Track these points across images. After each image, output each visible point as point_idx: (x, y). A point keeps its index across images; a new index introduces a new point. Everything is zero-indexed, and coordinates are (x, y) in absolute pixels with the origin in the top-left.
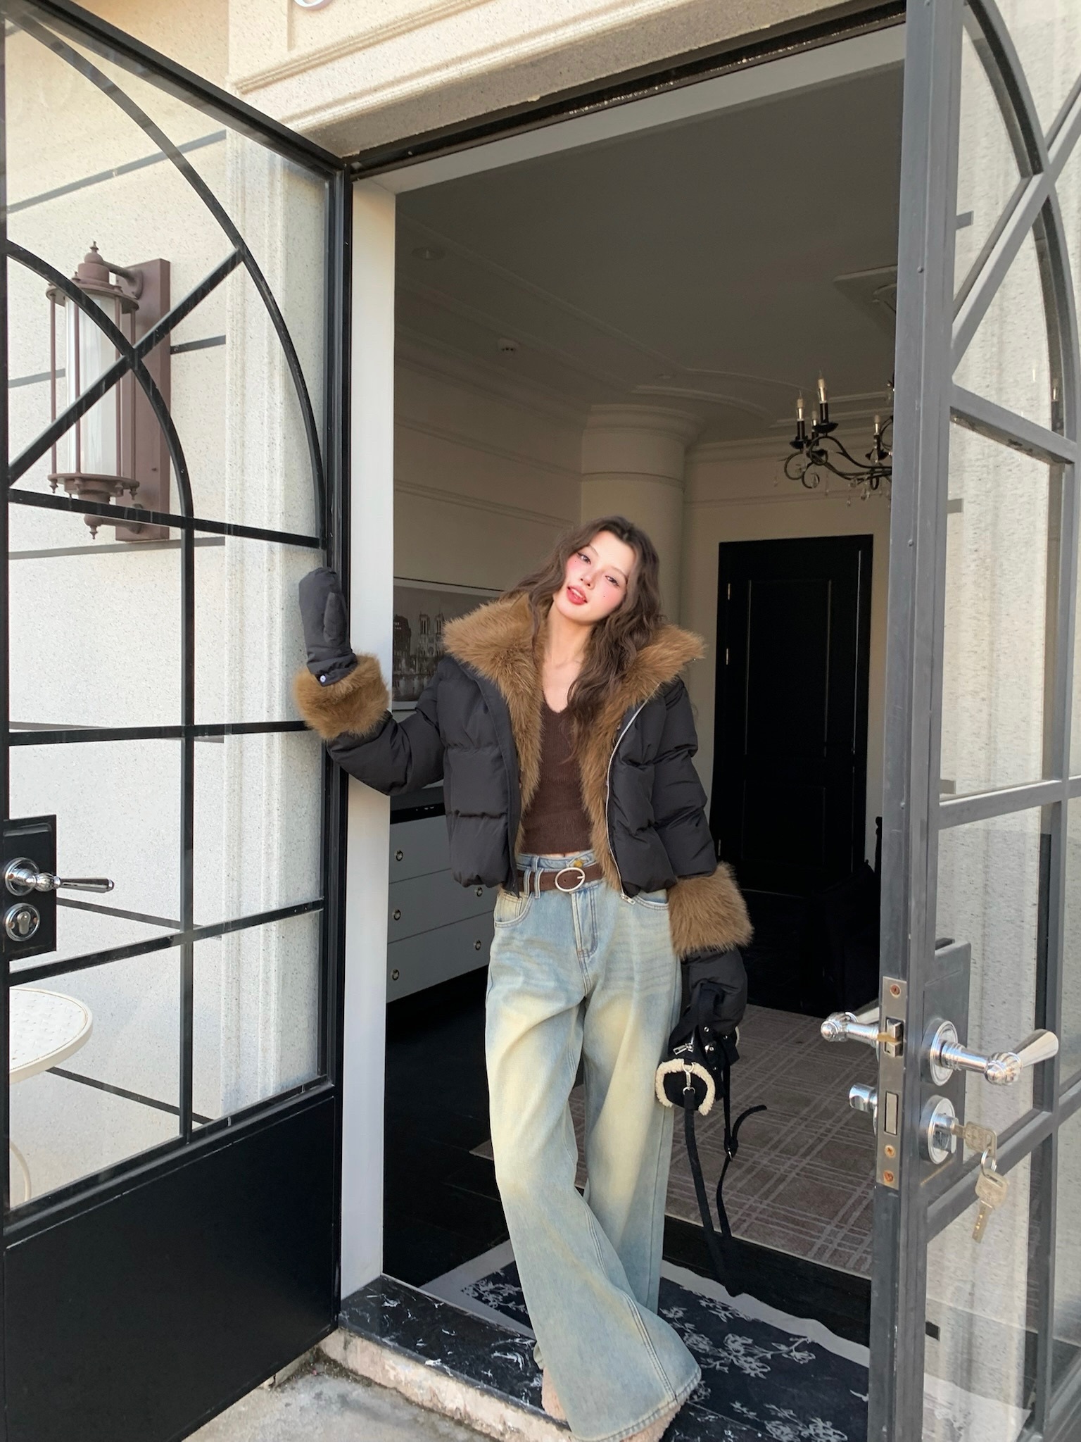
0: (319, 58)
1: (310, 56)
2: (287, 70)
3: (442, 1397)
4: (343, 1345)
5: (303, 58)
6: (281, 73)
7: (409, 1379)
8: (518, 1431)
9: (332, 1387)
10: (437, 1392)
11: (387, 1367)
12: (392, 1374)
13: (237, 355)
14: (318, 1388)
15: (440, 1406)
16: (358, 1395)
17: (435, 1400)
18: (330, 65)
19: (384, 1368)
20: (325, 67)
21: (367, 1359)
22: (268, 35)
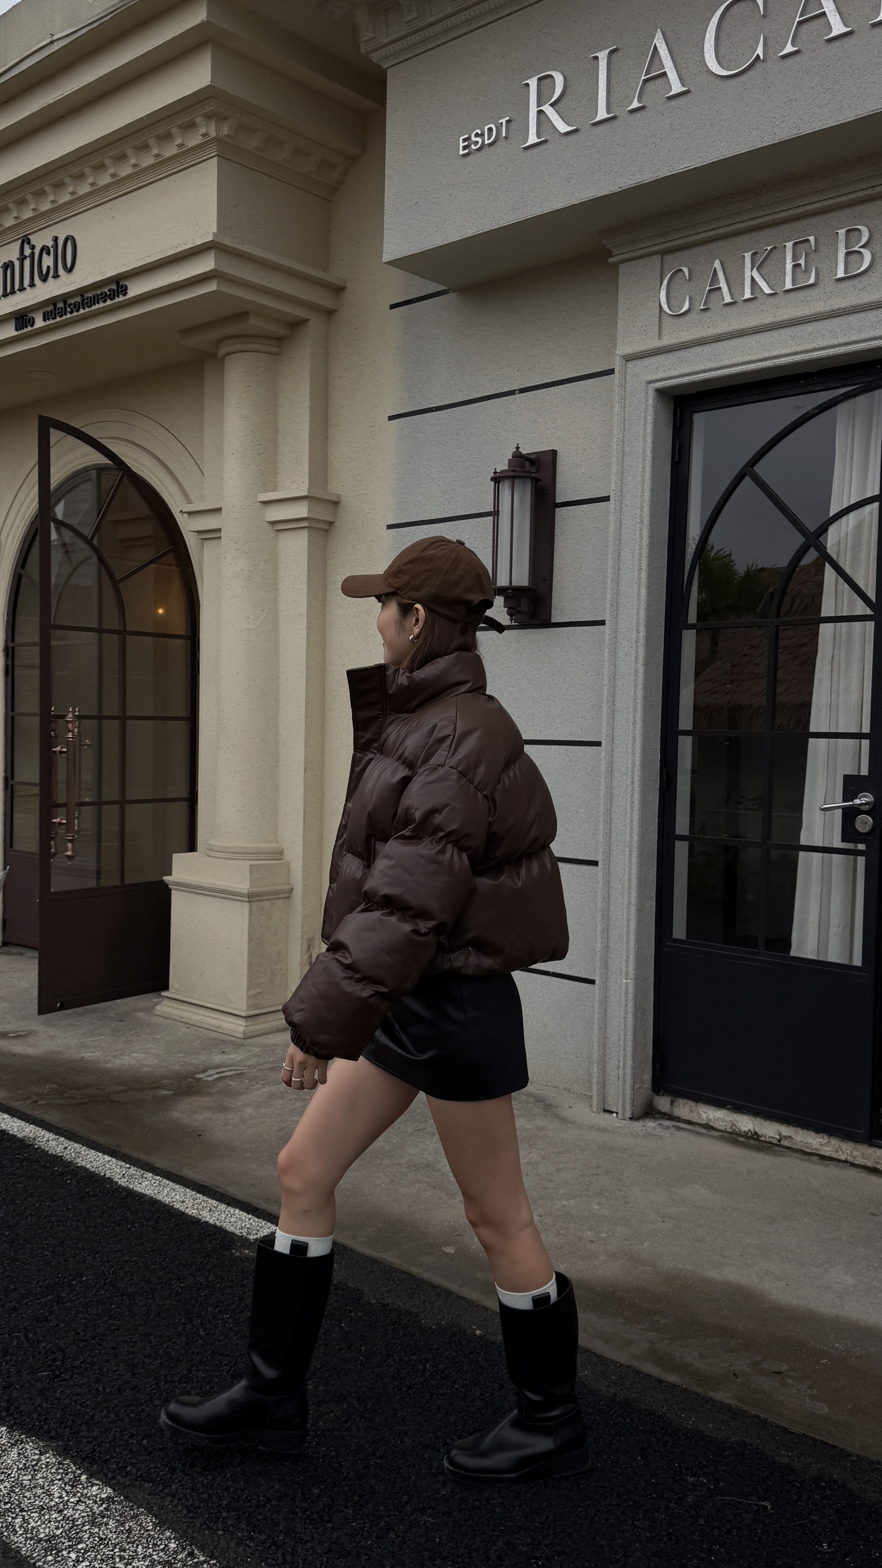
0: (681, 346)
1: (675, 345)
2: (658, 351)
3: (739, 1125)
4: (669, 1103)
5: (668, 346)
6: (652, 352)
7: (716, 1117)
8: (790, 1137)
10: (735, 1122)
11: (701, 1112)
12: (704, 1116)
13: (617, 509)
14: (659, 1122)
15: (737, 1130)
17: (734, 1127)
18: (688, 350)
19: (699, 1113)
20: (683, 351)
21: (687, 1110)
22: (645, 328)
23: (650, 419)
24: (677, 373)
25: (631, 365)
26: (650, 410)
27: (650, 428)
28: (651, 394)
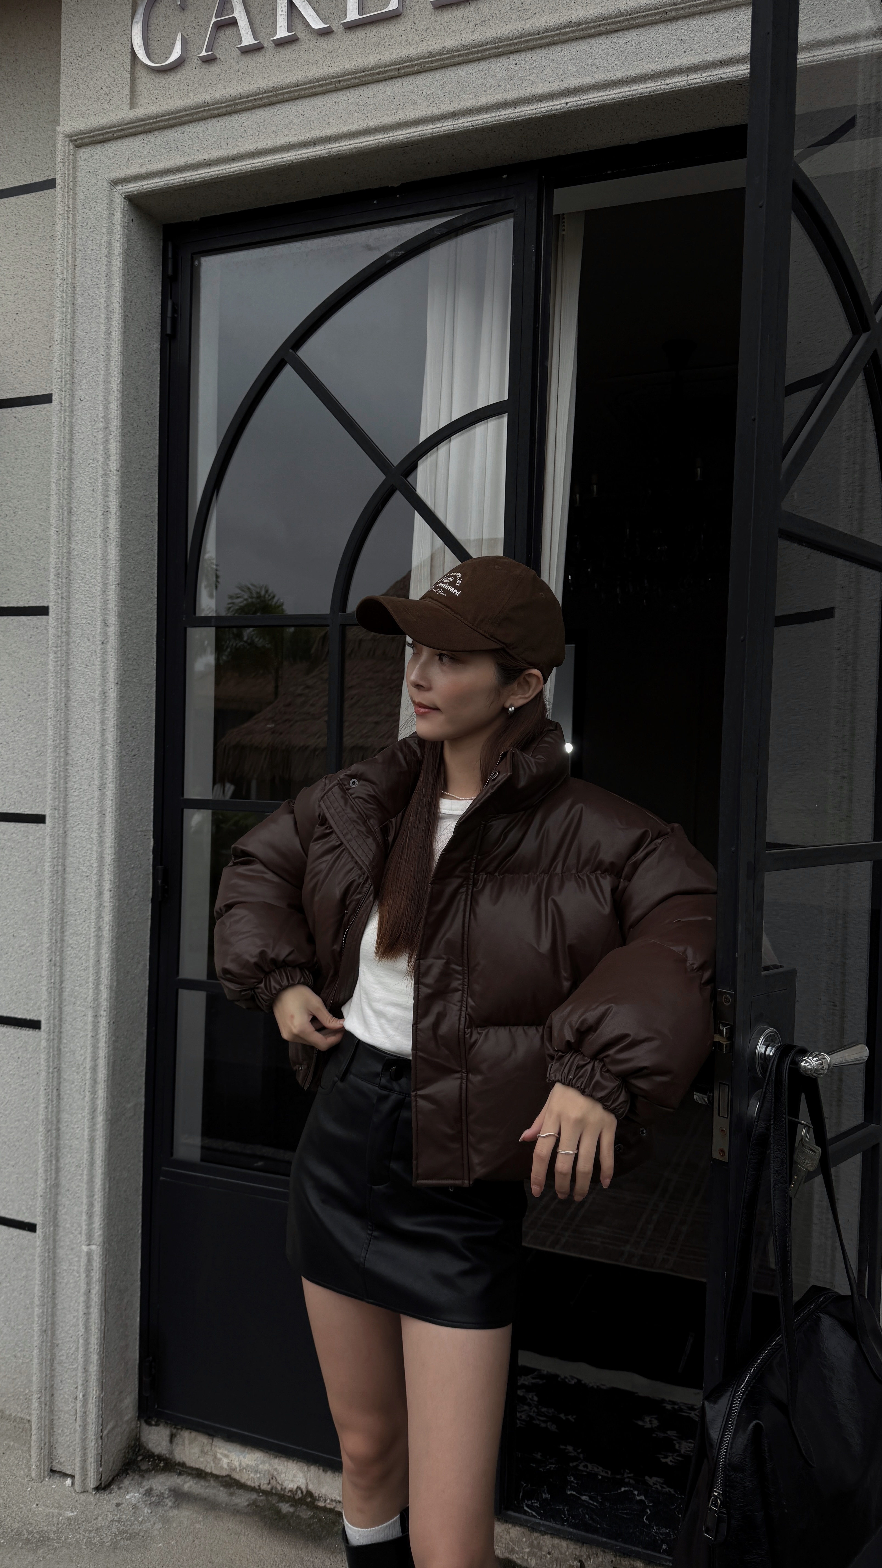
0: (168, 119)
1: (158, 116)
2: (131, 128)
3: (281, 1478)
4: (168, 1439)
5: (149, 118)
6: (122, 130)
7: (244, 1465)
9: (161, 1483)
10: (275, 1473)
11: (219, 1456)
12: (225, 1462)
13: (65, 418)
14: (146, 1485)
15: (279, 1488)
16: (190, 1487)
17: (273, 1482)
18: (179, 128)
19: (215, 1457)
20: (174, 130)
21: (196, 1450)
22: (107, 90)
23: (118, 247)
24: (161, 166)
25: (84, 153)
26: (118, 229)
27: (117, 263)
28: (119, 203)
